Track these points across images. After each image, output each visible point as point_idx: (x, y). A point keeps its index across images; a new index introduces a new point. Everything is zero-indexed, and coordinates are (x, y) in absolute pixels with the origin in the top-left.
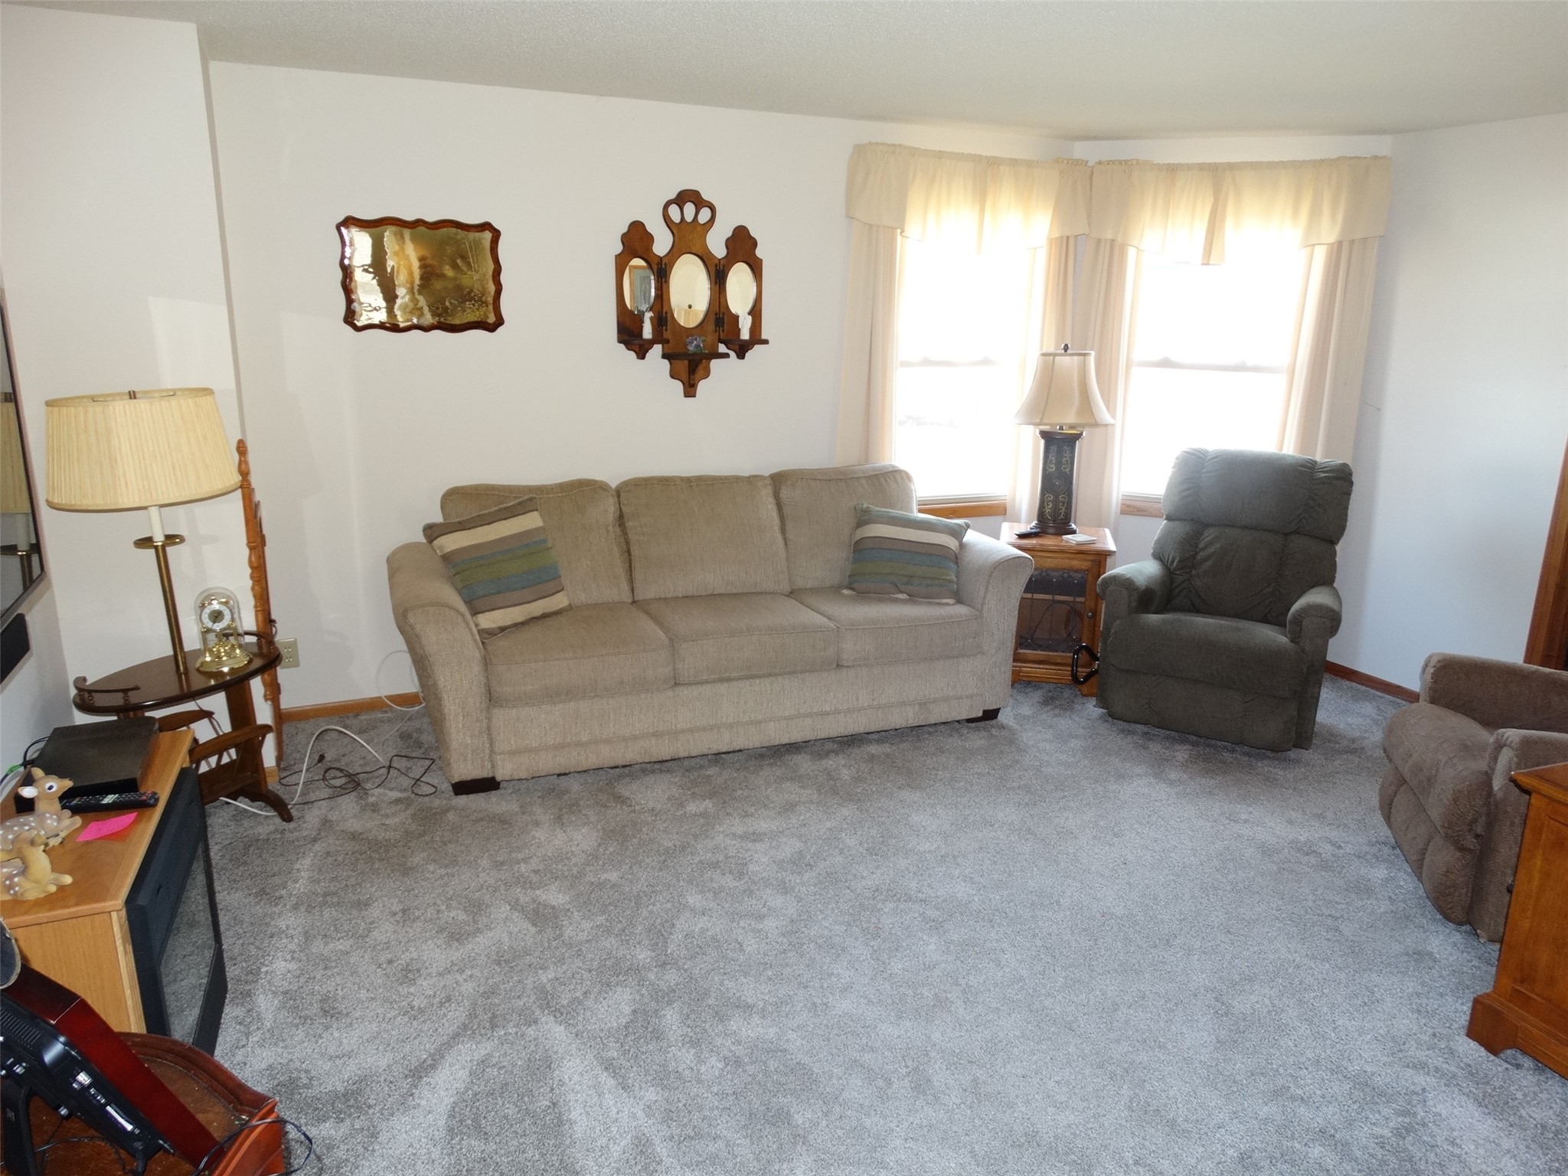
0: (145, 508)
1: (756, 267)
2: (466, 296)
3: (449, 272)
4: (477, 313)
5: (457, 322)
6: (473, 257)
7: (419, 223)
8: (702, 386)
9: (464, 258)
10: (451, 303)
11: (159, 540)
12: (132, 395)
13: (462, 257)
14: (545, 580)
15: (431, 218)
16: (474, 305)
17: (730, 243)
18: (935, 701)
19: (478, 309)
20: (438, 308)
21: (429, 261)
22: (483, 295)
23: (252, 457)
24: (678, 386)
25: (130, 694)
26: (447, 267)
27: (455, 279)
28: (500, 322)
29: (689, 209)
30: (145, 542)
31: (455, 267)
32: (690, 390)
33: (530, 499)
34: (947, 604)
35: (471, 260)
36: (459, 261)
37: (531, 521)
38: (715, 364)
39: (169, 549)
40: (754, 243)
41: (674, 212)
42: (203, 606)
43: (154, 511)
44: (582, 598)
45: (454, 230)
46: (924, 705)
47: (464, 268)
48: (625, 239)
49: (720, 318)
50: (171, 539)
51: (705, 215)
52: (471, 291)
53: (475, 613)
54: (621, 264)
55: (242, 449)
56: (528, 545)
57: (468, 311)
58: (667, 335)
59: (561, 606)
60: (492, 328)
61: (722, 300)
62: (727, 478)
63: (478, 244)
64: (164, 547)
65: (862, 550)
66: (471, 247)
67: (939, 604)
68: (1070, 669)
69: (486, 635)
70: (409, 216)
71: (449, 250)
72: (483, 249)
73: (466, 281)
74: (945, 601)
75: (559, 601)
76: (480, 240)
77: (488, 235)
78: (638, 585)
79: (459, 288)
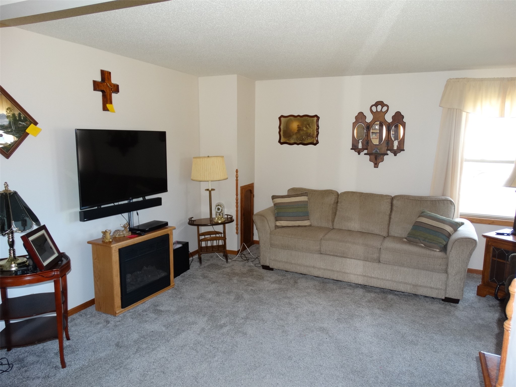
0: (208, 181)
1: (404, 125)
2: (309, 135)
3: (305, 129)
4: (311, 140)
5: (306, 142)
6: (311, 124)
7: (299, 116)
8: (381, 164)
9: (309, 125)
10: (304, 137)
11: (210, 189)
12: (208, 157)
13: (308, 125)
14: (306, 216)
15: (301, 115)
16: (310, 138)
17: (393, 117)
18: (420, 286)
19: (311, 139)
20: (301, 139)
21: (299, 126)
22: (313, 135)
23: (238, 173)
24: (372, 164)
25: (194, 221)
26: (304, 127)
27: (306, 131)
28: (317, 142)
29: (379, 107)
30: (208, 190)
31: (306, 127)
32: (376, 166)
33: (306, 193)
34: (436, 251)
35: (311, 125)
36: (307, 126)
37: (304, 199)
38: (386, 157)
39: (212, 191)
40: (403, 117)
41: (374, 109)
42: (218, 205)
43: (210, 182)
44: (315, 224)
45: (307, 117)
46: (415, 286)
47: (309, 128)
48: (356, 118)
49: (389, 141)
50: (213, 190)
51: (385, 109)
52: (310, 134)
53: (277, 220)
54: (354, 125)
55: (237, 171)
56: (304, 205)
57: (309, 139)
58: (369, 148)
59: (307, 225)
60: (315, 144)
61: (389, 136)
62: (375, 194)
63: (313, 121)
64: (211, 191)
65: (418, 226)
66: (311, 122)
67: (431, 249)
69: (277, 227)
70: (296, 115)
71: (305, 123)
72: (314, 123)
73: (309, 131)
74: (435, 249)
75: (306, 223)
76: (313, 120)
77: (316, 118)
78: (335, 224)
79: (307, 133)
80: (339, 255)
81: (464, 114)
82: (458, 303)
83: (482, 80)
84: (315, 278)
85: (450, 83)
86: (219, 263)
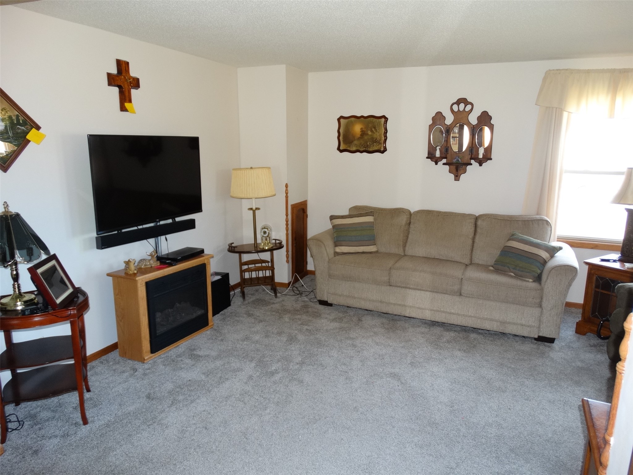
0: (252, 198)
1: (491, 128)
2: (375, 141)
3: (370, 133)
4: (378, 147)
5: (371, 150)
6: (378, 127)
7: (362, 117)
8: (463, 177)
9: (375, 128)
10: (369, 144)
11: (254, 209)
12: (251, 168)
13: (374, 128)
14: (372, 241)
15: (366, 115)
16: (377, 144)
17: (479, 118)
18: (509, 323)
19: (378, 145)
20: (365, 145)
21: (364, 129)
22: (380, 141)
23: (289, 188)
24: (452, 176)
25: (235, 248)
26: (369, 131)
27: (371, 135)
28: (385, 150)
29: (462, 106)
30: (251, 209)
31: (372, 131)
32: (457, 178)
33: (371, 212)
34: (528, 281)
35: (377, 129)
36: (373, 129)
37: (369, 219)
38: (469, 167)
39: (256, 211)
40: (490, 118)
41: (455, 108)
42: (265, 228)
43: (254, 200)
44: (383, 250)
45: (372, 119)
46: (503, 323)
47: (375, 131)
48: (433, 119)
49: (473, 148)
50: (257, 209)
51: (469, 107)
52: (376, 139)
53: (336, 246)
54: (431, 127)
55: (287, 186)
56: (370, 226)
57: (375, 146)
58: (448, 156)
59: (372, 251)
60: (383, 152)
61: (474, 142)
62: (456, 213)
63: (380, 122)
64: (255, 210)
65: (507, 252)
66: (377, 124)
68: (596, 329)
69: (336, 254)
70: (359, 115)
71: (370, 125)
72: (381, 125)
73: (375, 136)
74: (527, 279)
75: (372, 248)
76: (381, 121)
77: (383, 120)
78: (407, 248)
79: (373, 138)
80: (411, 286)
81: (565, 114)
82: (553, 342)
83: (588, 72)
84: (383, 314)
85: (549, 75)
86: (267, 298)
